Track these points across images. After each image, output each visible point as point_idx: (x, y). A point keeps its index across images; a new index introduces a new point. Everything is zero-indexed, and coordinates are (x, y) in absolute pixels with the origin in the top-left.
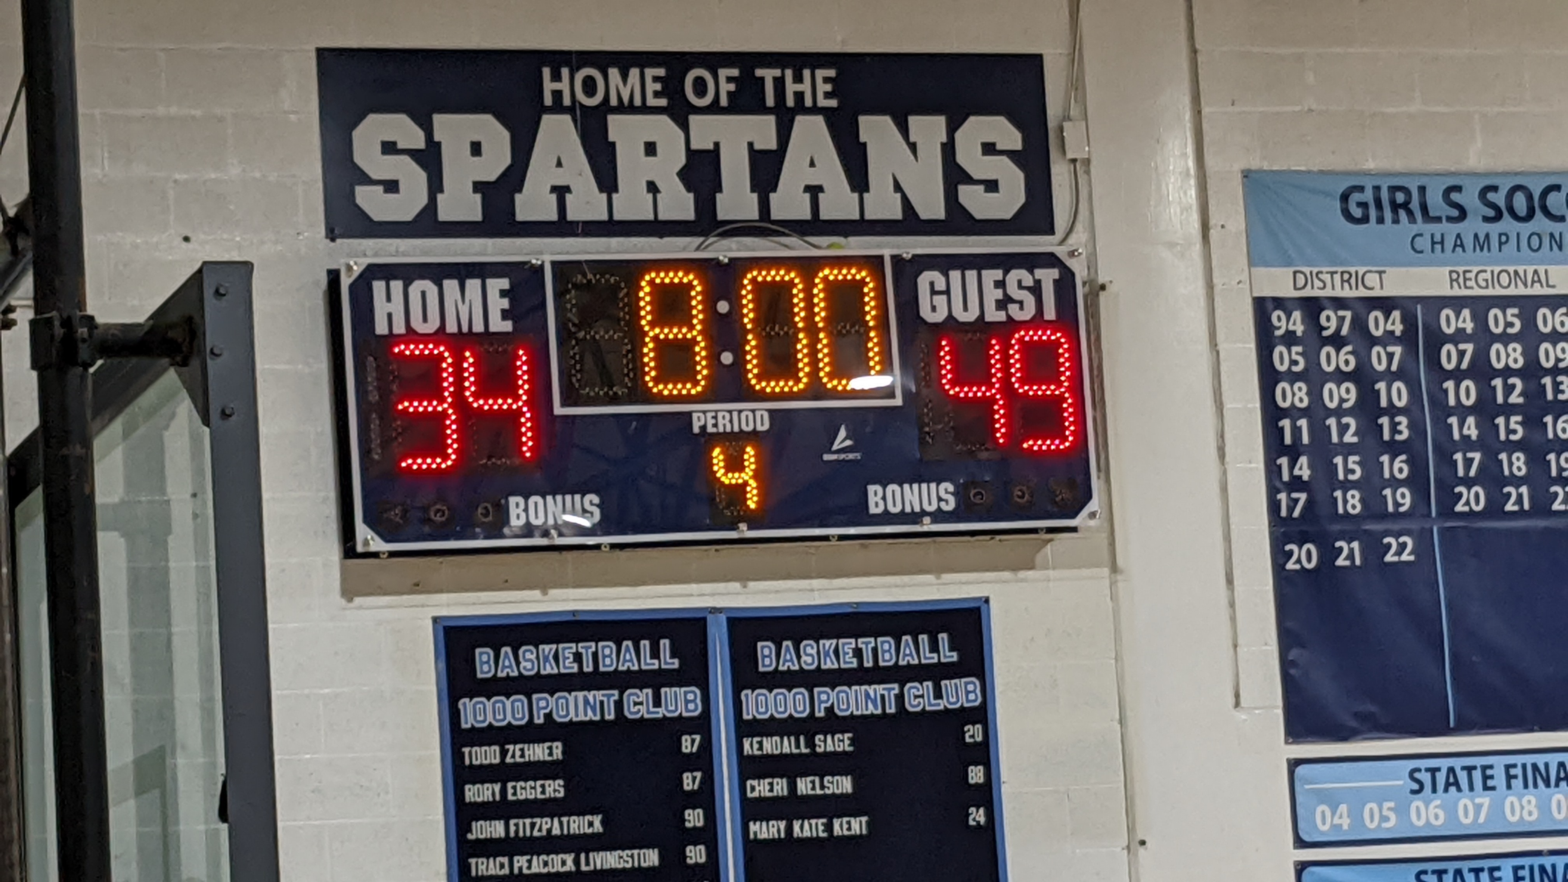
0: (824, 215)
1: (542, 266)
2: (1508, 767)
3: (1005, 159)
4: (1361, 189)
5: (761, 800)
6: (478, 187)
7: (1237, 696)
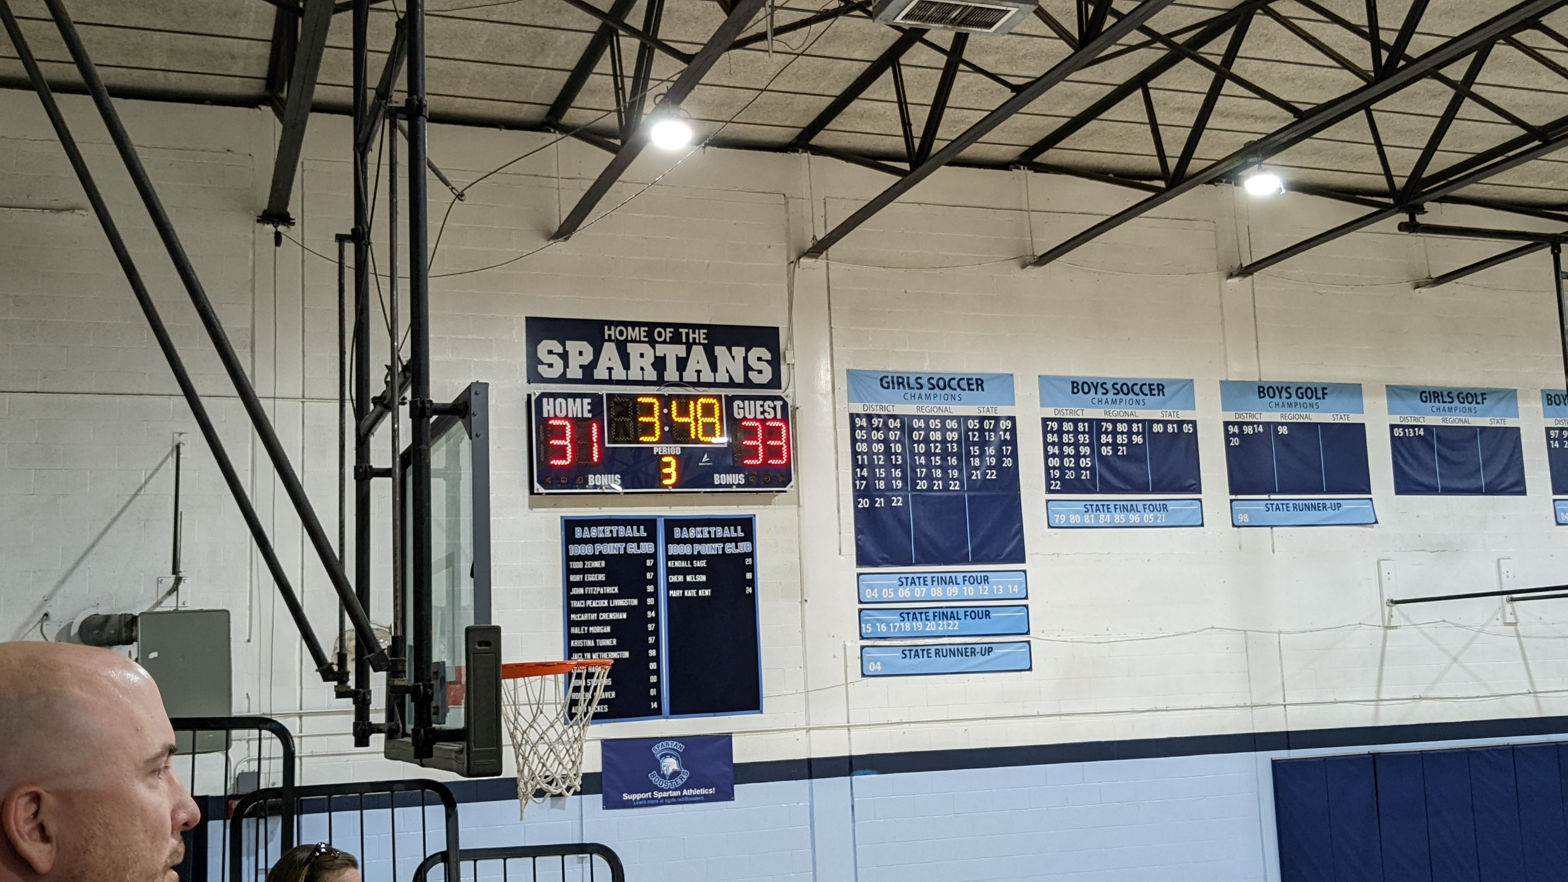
0: (702, 380)
1: (602, 395)
2: (932, 578)
3: (765, 363)
4: (887, 377)
5: (673, 583)
6: (581, 366)
7: (840, 551)
